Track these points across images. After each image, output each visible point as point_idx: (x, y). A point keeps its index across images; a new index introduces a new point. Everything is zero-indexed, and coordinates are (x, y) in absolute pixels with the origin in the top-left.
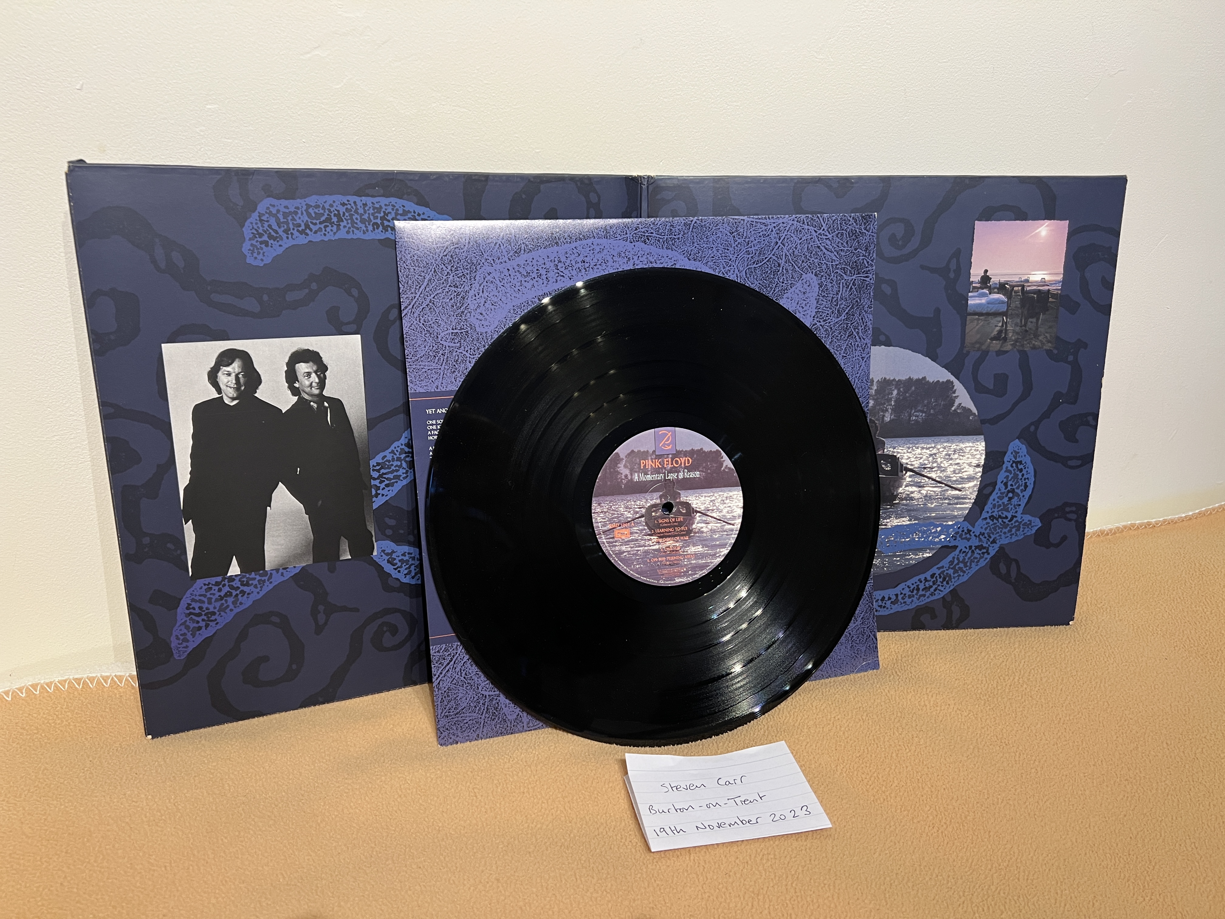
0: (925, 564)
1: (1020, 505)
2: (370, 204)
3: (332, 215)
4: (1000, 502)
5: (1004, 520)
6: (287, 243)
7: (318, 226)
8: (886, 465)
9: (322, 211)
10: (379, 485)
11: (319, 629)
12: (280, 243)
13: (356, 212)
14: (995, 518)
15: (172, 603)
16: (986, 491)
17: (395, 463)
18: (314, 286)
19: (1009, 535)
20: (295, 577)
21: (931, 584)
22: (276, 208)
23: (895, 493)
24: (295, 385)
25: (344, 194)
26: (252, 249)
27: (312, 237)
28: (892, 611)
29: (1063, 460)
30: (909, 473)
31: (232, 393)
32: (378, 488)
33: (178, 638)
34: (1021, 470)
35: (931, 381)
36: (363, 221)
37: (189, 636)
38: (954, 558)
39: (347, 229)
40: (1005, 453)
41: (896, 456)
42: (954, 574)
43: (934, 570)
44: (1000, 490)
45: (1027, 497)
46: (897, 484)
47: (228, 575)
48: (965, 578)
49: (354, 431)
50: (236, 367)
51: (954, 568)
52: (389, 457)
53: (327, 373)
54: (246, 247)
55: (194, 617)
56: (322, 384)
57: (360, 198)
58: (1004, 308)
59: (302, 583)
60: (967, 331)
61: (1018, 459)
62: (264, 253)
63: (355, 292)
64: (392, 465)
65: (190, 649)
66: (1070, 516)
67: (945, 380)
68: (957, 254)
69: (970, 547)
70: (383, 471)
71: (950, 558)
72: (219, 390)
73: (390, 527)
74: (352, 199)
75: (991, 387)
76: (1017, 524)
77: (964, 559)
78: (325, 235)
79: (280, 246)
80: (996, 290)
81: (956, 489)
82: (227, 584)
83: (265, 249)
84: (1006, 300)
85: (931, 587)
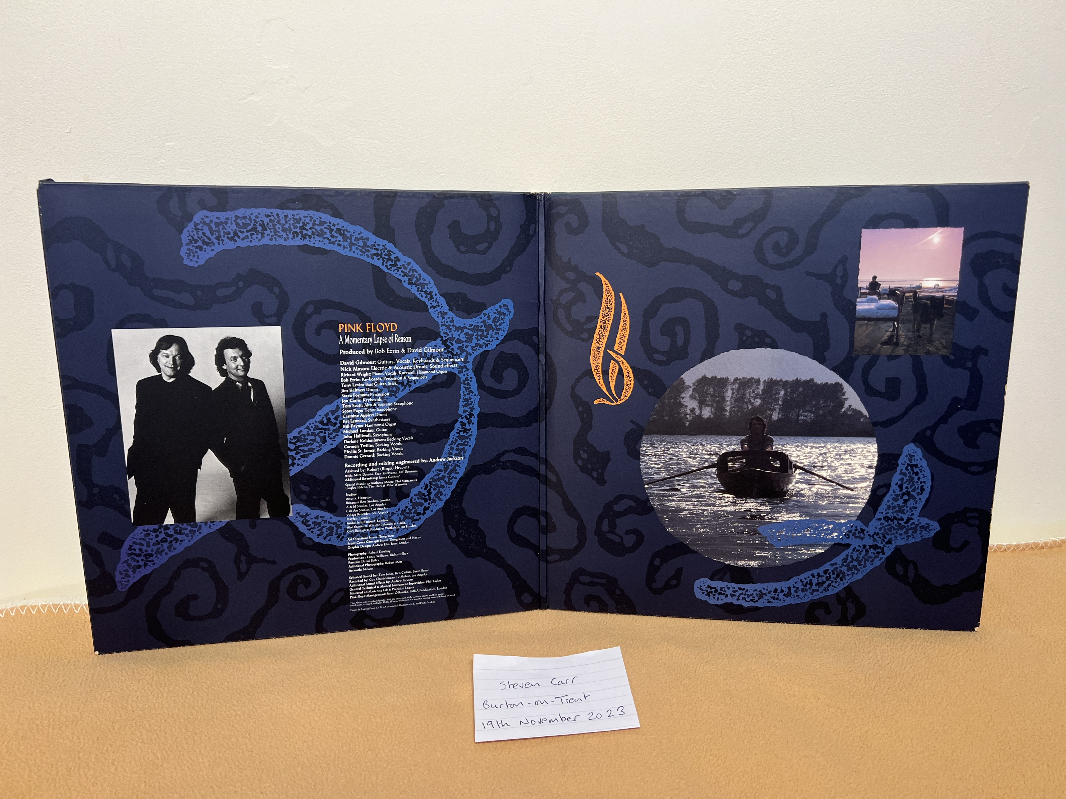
0: (817, 560)
1: (916, 508)
2: (290, 216)
3: (258, 225)
4: (895, 504)
5: (900, 522)
6: (218, 248)
7: (245, 234)
8: (775, 461)
9: (248, 222)
10: (295, 456)
11: (241, 576)
12: (213, 247)
13: (279, 222)
14: (890, 519)
15: (117, 544)
16: (880, 492)
17: (310, 438)
18: (241, 284)
19: (905, 536)
20: (221, 530)
21: (824, 579)
22: (209, 219)
23: (785, 489)
24: (223, 367)
25: (269, 207)
26: (188, 252)
27: (241, 243)
28: (785, 604)
29: (964, 466)
30: (798, 471)
31: (169, 372)
32: (294, 458)
33: (121, 573)
34: (917, 474)
35: (819, 383)
36: (284, 230)
37: (130, 573)
38: (847, 556)
39: (270, 237)
40: (900, 455)
41: (784, 454)
42: (848, 571)
43: (827, 566)
44: (894, 492)
45: (924, 500)
46: (786, 480)
47: (164, 524)
48: (859, 576)
49: (274, 408)
50: (173, 350)
51: (847, 566)
52: (305, 432)
53: (251, 358)
54: (183, 251)
55: (135, 557)
56: (246, 367)
57: (282, 211)
58: (895, 314)
59: (227, 535)
60: (855, 335)
61: (913, 463)
62: (198, 256)
63: (276, 290)
64: (307, 439)
65: (131, 583)
66: (971, 521)
67: (834, 382)
68: (843, 261)
69: (864, 546)
70: (298, 444)
71: (843, 555)
72: (159, 369)
73: (304, 493)
74: (275, 211)
75: (883, 391)
76: (914, 526)
77: (858, 558)
78: (251, 241)
79: (213, 250)
80: (886, 296)
81: (848, 488)
82: (163, 532)
83: (199, 252)
84: (897, 306)
85: (824, 582)
